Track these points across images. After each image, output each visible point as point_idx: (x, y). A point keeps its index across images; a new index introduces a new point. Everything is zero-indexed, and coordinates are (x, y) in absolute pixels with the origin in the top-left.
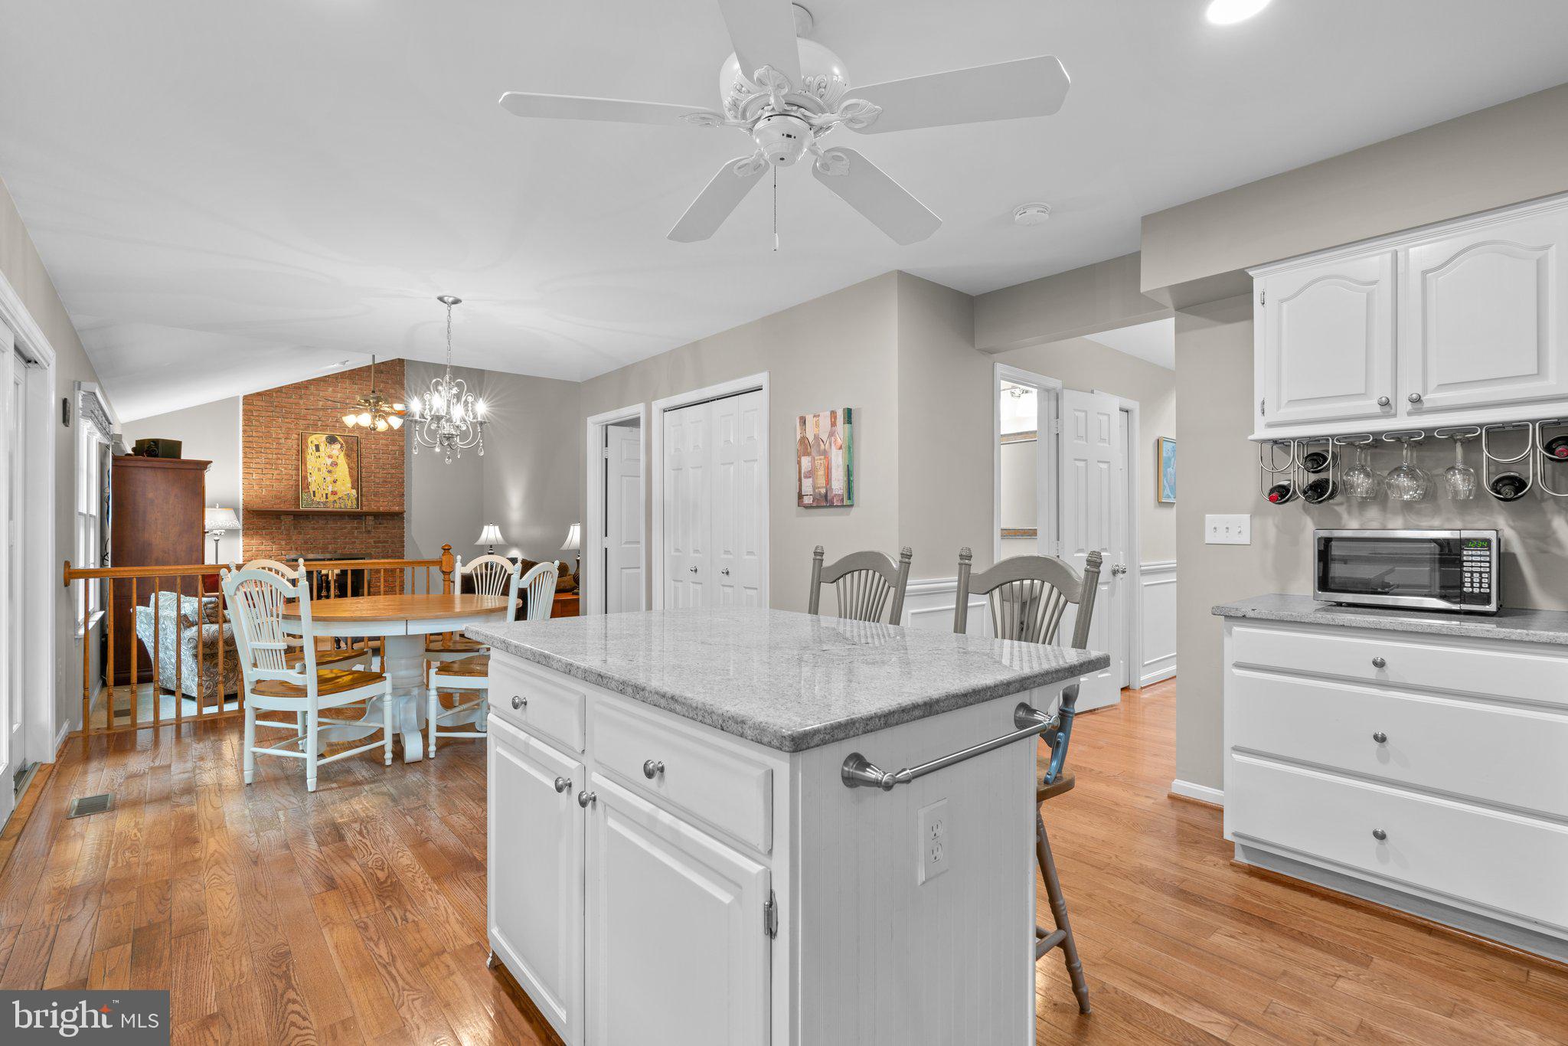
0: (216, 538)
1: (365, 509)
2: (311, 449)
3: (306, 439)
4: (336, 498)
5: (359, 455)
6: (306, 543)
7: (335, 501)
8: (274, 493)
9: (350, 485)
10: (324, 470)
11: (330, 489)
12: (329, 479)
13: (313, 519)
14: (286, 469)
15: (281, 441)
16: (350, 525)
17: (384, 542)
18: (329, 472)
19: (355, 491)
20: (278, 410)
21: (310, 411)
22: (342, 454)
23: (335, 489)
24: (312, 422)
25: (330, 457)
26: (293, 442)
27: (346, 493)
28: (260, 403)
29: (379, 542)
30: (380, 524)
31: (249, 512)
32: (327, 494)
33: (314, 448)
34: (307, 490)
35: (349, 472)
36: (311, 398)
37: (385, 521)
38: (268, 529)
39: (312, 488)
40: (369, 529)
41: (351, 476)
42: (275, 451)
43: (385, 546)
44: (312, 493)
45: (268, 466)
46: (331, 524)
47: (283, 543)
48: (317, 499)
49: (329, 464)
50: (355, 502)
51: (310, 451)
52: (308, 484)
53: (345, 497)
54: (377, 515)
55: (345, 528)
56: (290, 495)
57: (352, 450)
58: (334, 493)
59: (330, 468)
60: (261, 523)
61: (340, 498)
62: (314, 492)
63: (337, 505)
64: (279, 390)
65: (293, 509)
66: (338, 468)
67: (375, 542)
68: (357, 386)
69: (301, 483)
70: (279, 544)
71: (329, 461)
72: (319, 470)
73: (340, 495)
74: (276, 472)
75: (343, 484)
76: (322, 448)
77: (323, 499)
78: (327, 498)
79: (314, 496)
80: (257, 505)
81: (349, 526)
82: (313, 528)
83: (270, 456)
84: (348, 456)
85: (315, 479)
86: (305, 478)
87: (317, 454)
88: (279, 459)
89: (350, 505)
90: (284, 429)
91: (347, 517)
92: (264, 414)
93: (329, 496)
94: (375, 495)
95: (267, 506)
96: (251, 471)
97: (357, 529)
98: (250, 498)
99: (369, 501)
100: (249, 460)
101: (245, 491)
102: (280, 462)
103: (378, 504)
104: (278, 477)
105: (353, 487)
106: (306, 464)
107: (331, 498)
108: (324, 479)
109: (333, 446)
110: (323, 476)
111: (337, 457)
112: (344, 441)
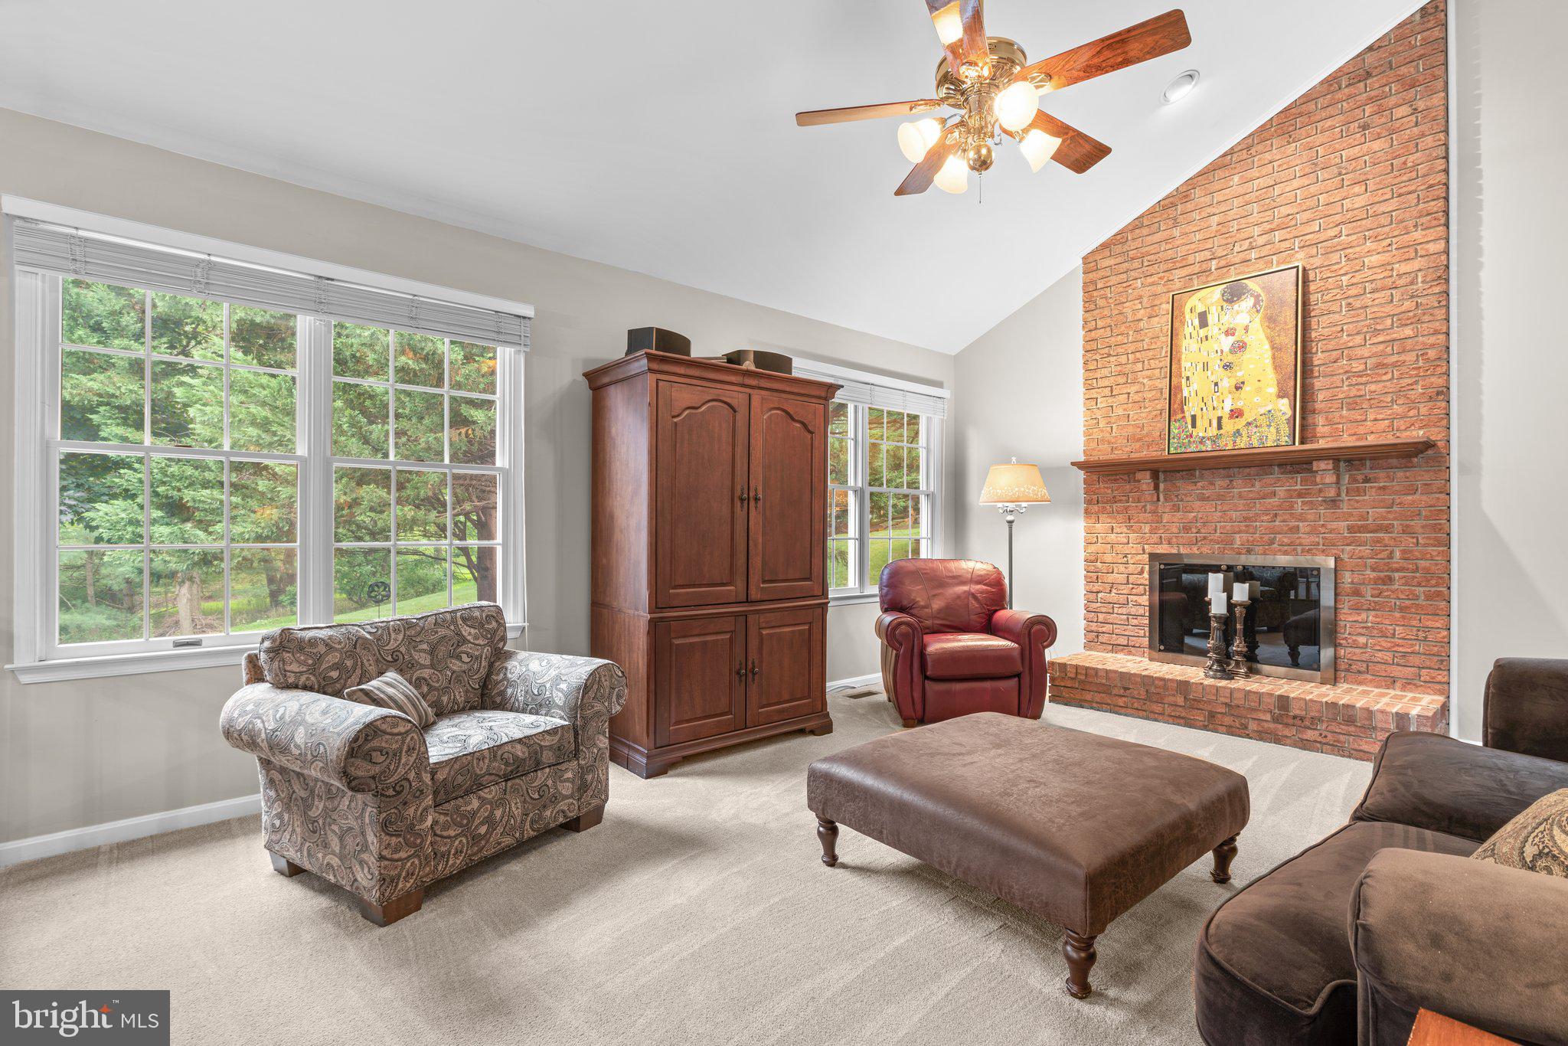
0: (1010, 518)
1: (1319, 443)
2: (1192, 325)
3: (1182, 307)
5: (1305, 312)
6: (1186, 529)
7: (1238, 432)
8: (1131, 430)
9: (1273, 390)
10: (1215, 364)
11: (1228, 406)
12: (1226, 384)
13: (1202, 477)
14: (1150, 378)
15: (1142, 324)
16: (1283, 486)
17: (1387, 529)
18: (1227, 367)
19: (1286, 401)
20: (1136, 264)
21: (1193, 246)
22: (1258, 318)
23: (1239, 404)
24: (1196, 268)
25: (1229, 332)
26: (1162, 323)
27: (1263, 410)
28: (1111, 262)
29: (1364, 529)
30: (1367, 480)
32: (1220, 419)
33: (1196, 322)
34: (1180, 416)
35: (1274, 357)
36: (1196, 215)
37: (1382, 474)
38: (1120, 501)
39: (1191, 409)
40: (1332, 493)
41: (1277, 367)
42: (1131, 348)
43: (1379, 541)
44: (1189, 419)
45: (1121, 380)
46: (1240, 487)
47: (1147, 528)
48: (1200, 431)
49: (1226, 348)
50: (1285, 430)
51: (1188, 330)
52: (1184, 402)
53: (1263, 420)
54: (1351, 460)
55: (1274, 494)
57: (1282, 303)
58: (1236, 414)
59: (1230, 358)
60: (1105, 489)
61: (1249, 424)
62: (1194, 418)
63: (1242, 443)
64: (1137, 224)
65: (1157, 455)
66: (1247, 356)
67: (1350, 529)
68: (1298, 144)
70: (1139, 531)
71: (1227, 343)
72: (1206, 366)
73: (1248, 416)
74: (1133, 389)
75: (1259, 390)
76: (1212, 319)
77: (1213, 431)
78: (1220, 427)
79: (1194, 425)
80: (1104, 454)
81: (1281, 491)
82: (1203, 498)
83: (1123, 360)
84: (1271, 320)
85: (1195, 389)
87: (1203, 332)
89: (1278, 437)
90: (1145, 300)
91: (1276, 468)
92: (1114, 280)
93: (1225, 421)
94: (1353, 405)
95: (1120, 455)
96: (1093, 394)
97: (1300, 496)
98: (1093, 445)
99: (1330, 423)
100: (1091, 375)
101: (1087, 434)
102: (1139, 366)
103: (1361, 430)
104: (1137, 398)
105: (1281, 395)
106: (1179, 360)
107: (1229, 426)
108: (1216, 384)
109: (1236, 307)
110: (1213, 378)
111: (1246, 329)
112: (1263, 288)
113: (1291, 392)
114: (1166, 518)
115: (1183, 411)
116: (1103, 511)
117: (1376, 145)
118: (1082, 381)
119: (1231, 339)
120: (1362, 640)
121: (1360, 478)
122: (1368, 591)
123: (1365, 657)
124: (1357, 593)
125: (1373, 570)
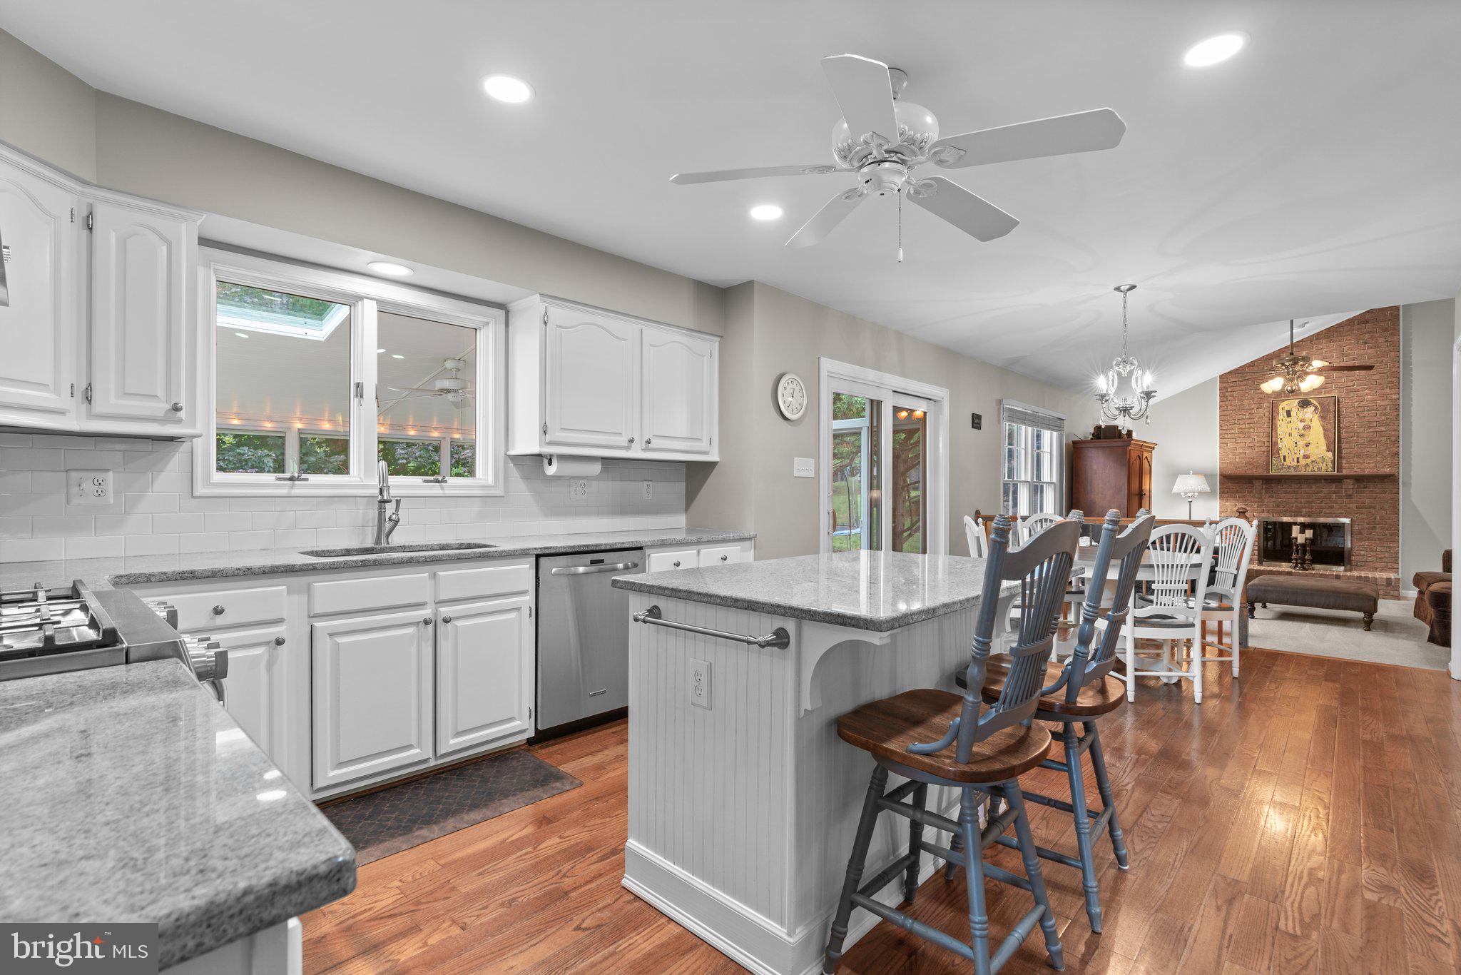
0: (1189, 500)
1: (1345, 472)
2: (1282, 415)
3: (1277, 407)
4: (1308, 461)
5: (1339, 415)
6: (1278, 506)
7: (1307, 465)
8: (1247, 460)
9: (1325, 448)
10: (1295, 433)
11: (1302, 453)
12: (1301, 443)
13: (1286, 483)
14: (1258, 437)
15: (1253, 411)
16: (1327, 489)
17: (1371, 507)
18: (1301, 436)
19: (1330, 453)
20: (1250, 382)
22: (1316, 416)
23: (1308, 453)
25: (1302, 421)
26: (1266, 412)
27: (1321, 456)
28: (1235, 380)
29: (1365, 507)
30: (1366, 488)
31: (1224, 477)
32: (1298, 458)
33: (1285, 414)
34: (1277, 456)
35: (1325, 434)
37: (1370, 485)
38: (1241, 492)
39: (1282, 453)
40: (1350, 492)
41: (1326, 437)
42: (1248, 421)
43: (1370, 512)
44: (1282, 458)
45: (1241, 435)
46: (1305, 488)
47: (1255, 505)
48: (1288, 463)
49: (1301, 427)
50: (1330, 465)
51: (1281, 417)
52: (1279, 450)
53: (1319, 461)
54: (1359, 479)
55: (1322, 492)
56: (1262, 460)
57: (1328, 411)
58: (1307, 457)
59: (1302, 432)
60: (1233, 486)
61: (1312, 462)
62: (1284, 457)
63: (1310, 469)
64: (1252, 364)
65: (1265, 474)
66: (1312, 431)
67: (1358, 508)
69: (1273, 449)
70: (1251, 506)
71: (1301, 425)
72: (1290, 435)
73: (1313, 458)
74: (1248, 441)
75: (1317, 447)
76: (1293, 413)
77: (1295, 463)
78: (1298, 462)
79: (1285, 460)
80: (1231, 471)
81: (1325, 490)
82: (1286, 492)
83: (1243, 426)
84: (1323, 418)
85: (1285, 445)
86: (1274, 444)
87: (1289, 419)
88: (1251, 428)
89: (1326, 469)
90: (1255, 400)
91: (1323, 481)
92: (1237, 388)
93: (1300, 459)
94: (1359, 456)
95: (1240, 472)
96: (1226, 441)
97: (1335, 492)
98: (1225, 465)
99: (1348, 463)
100: (1224, 432)
101: (1221, 459)
102: (1252, 430)
103: (1362, 466)
104: (1250, 445)
105: (1328, 450)
106: (1276, 430)
107: (1303, 462)
108: (1296, 443)
109: (1305, 410)
110: (1295, 440)
111: (1311, 420)
112: (1319, 404)
113: (1333, 450)
114: (1266, 501)
115: (1279, 454)
116: (1231, 497)
117: (1370, 351)
118: (1218, 434)
119: (1303, 424)
120: (1362, 553)
121: (1362, 486)
122: (1365, 533)
123: (1363, 560)
124: (1360, 533)
125: (1368, 524)
